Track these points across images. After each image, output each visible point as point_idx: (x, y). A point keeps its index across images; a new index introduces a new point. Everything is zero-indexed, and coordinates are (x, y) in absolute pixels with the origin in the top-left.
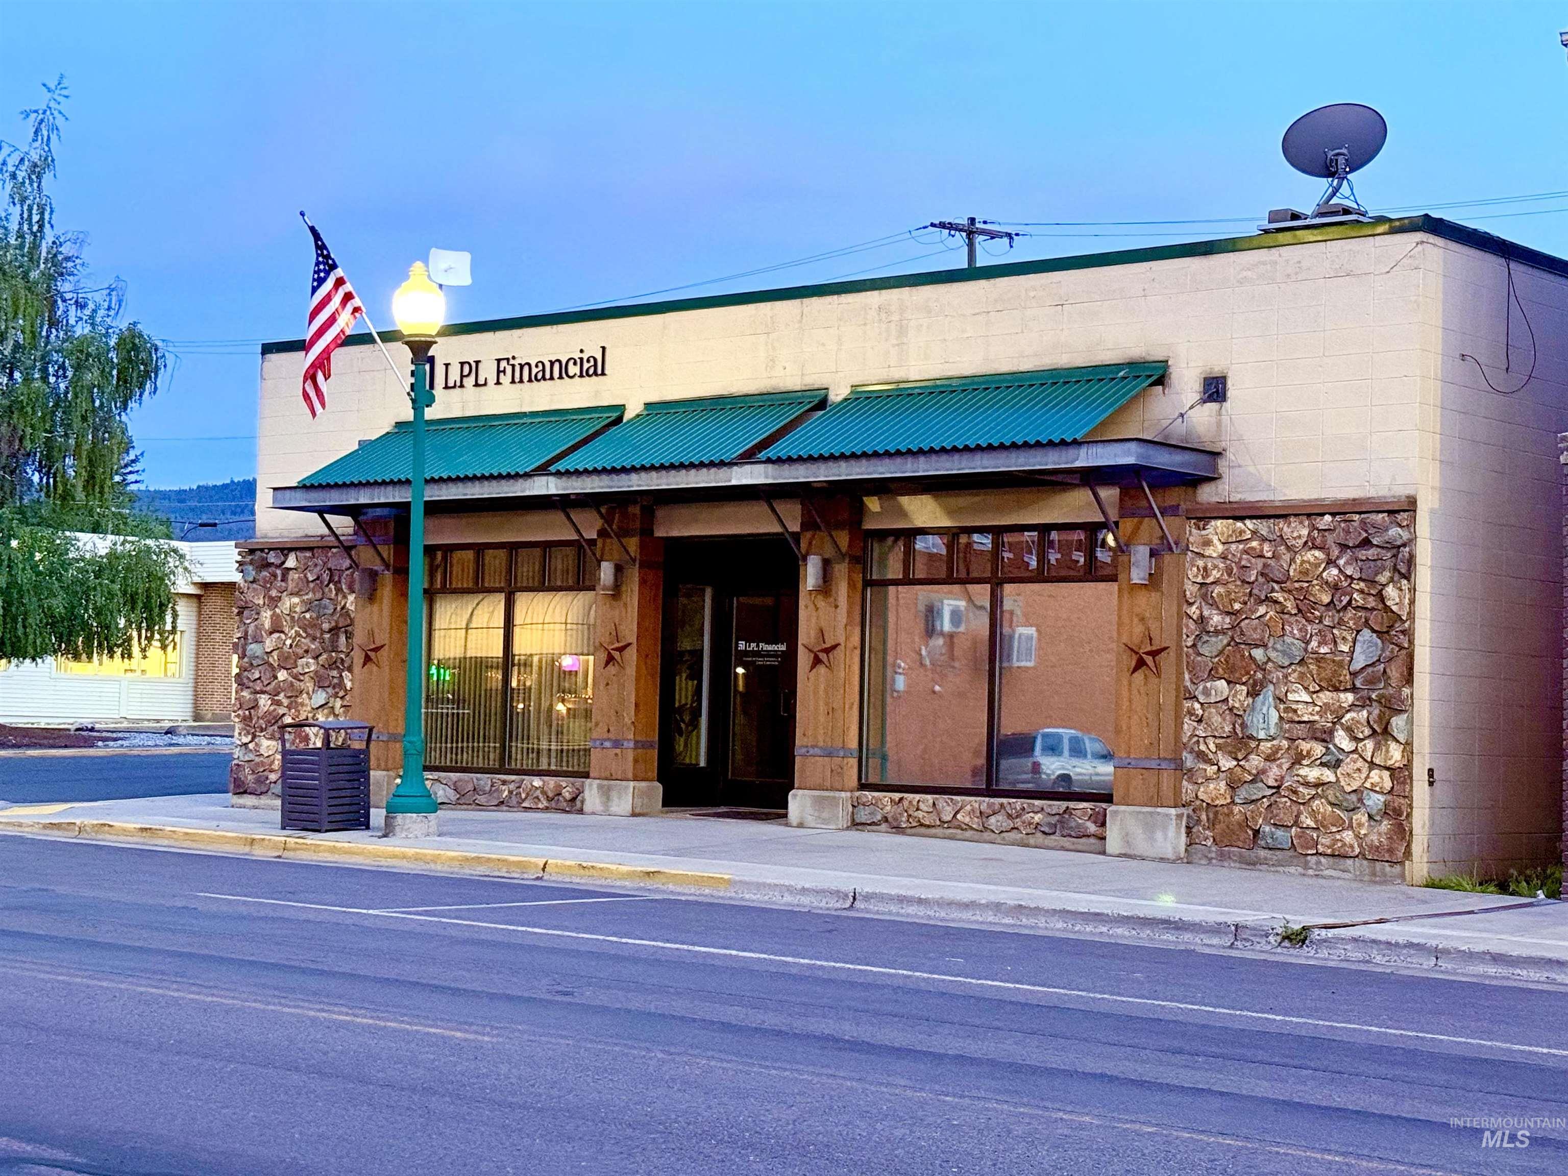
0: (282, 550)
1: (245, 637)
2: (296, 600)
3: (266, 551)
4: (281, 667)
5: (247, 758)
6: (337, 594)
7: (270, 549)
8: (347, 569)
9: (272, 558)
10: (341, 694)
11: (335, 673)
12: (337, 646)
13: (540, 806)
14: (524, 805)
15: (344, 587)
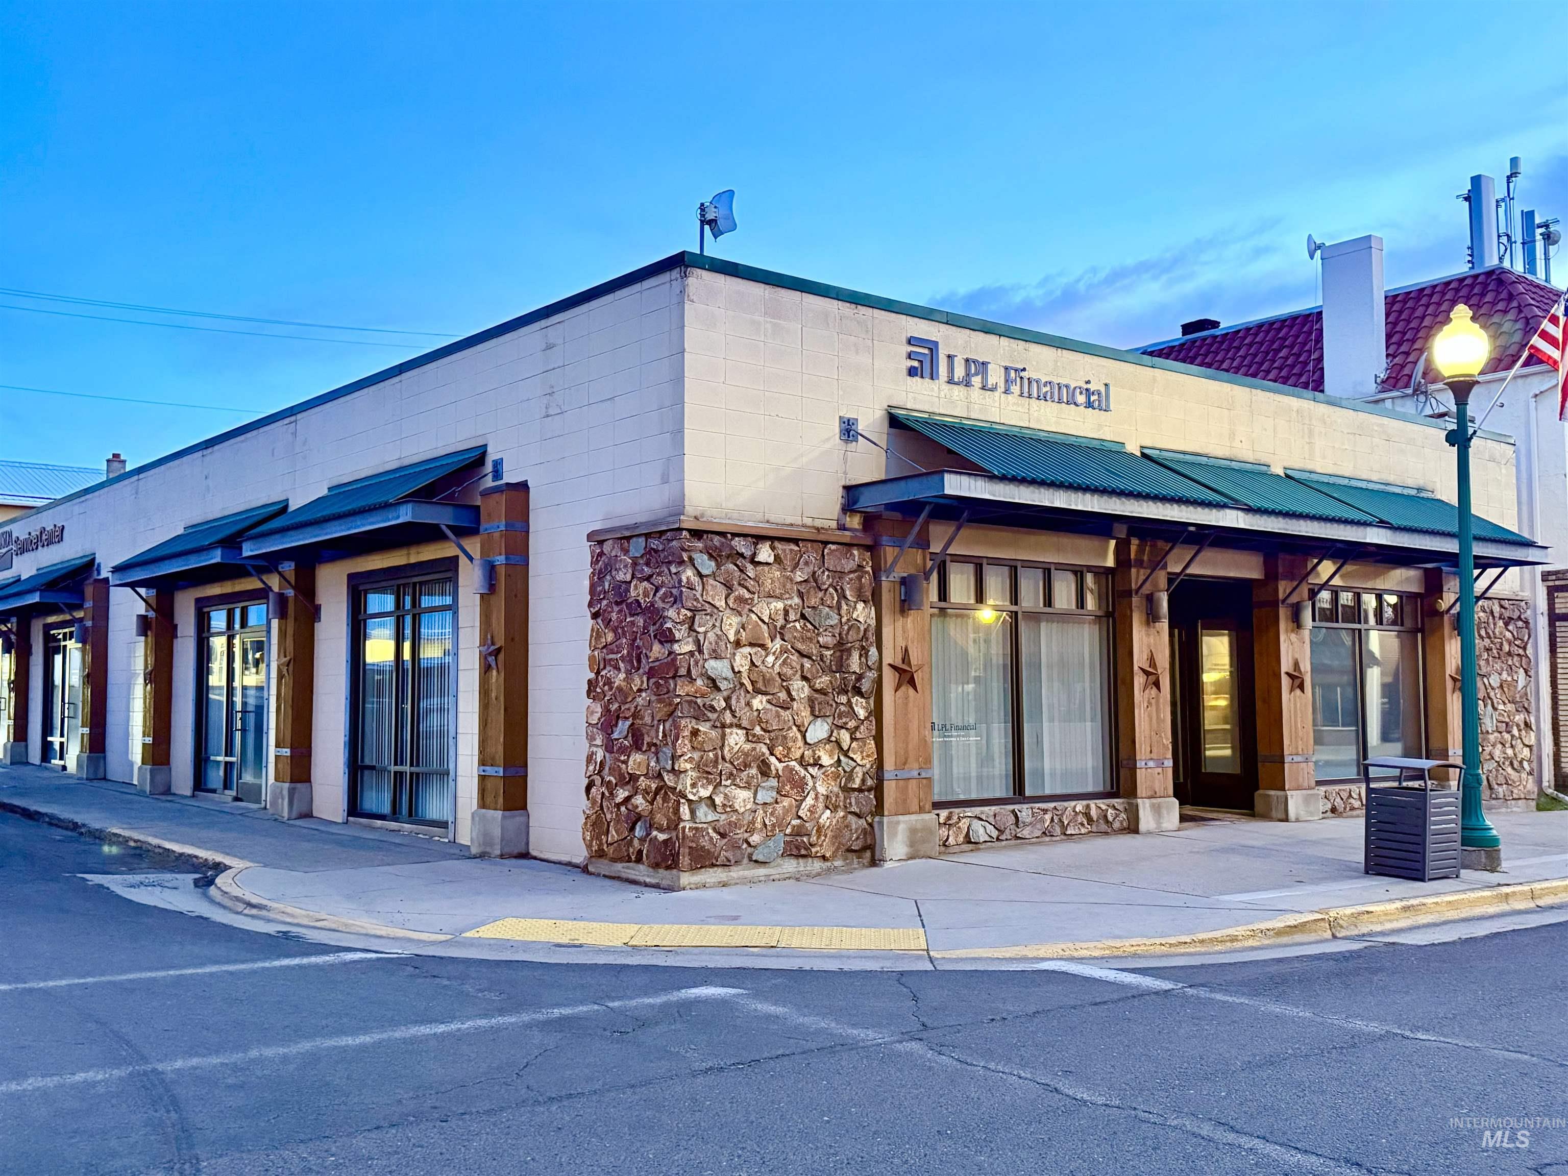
0: (752, 536)
1: (700, 651)
2: (780, 605)
3: (729, 536)
4: (758, 692)
5: (710, 819)
6: (839, 602)
7: (735, 535)
8: (851, 572)
9: (740, 545)
10: (852, 724)
11: (843, 699)
12: (848, 665)
13: (1083, 831)
14: (1068, 832)
15: (848, 593)
